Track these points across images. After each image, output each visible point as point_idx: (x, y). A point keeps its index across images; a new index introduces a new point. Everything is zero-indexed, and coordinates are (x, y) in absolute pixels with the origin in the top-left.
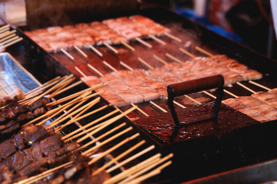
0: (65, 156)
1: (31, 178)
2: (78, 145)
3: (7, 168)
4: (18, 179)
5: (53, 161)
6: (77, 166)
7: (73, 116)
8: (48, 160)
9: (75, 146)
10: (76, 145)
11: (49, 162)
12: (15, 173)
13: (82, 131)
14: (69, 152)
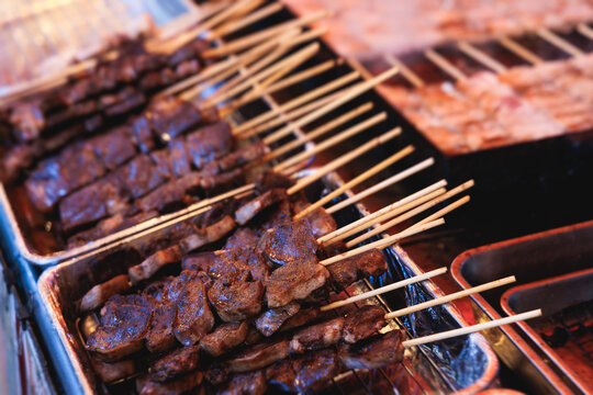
0: (238, 171)
1: (163, 218)
2: (267, 150)
3: (114, 190)
4: (136, 217)
5: (212, 181)
6: (262, 198)
7: (261, 82)
8: (201, 178)
9: (259, 150)
10: (262, 149)
11: (203, 183)
12: (131, 201)
13: (276, 117)
14: (246, 162)
